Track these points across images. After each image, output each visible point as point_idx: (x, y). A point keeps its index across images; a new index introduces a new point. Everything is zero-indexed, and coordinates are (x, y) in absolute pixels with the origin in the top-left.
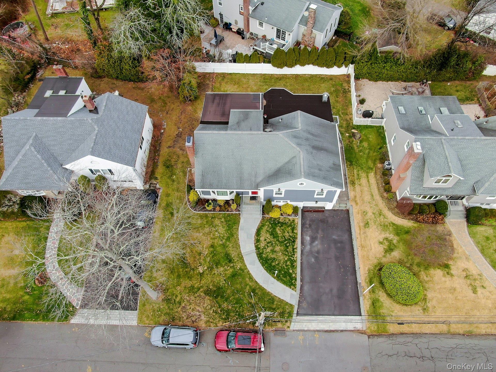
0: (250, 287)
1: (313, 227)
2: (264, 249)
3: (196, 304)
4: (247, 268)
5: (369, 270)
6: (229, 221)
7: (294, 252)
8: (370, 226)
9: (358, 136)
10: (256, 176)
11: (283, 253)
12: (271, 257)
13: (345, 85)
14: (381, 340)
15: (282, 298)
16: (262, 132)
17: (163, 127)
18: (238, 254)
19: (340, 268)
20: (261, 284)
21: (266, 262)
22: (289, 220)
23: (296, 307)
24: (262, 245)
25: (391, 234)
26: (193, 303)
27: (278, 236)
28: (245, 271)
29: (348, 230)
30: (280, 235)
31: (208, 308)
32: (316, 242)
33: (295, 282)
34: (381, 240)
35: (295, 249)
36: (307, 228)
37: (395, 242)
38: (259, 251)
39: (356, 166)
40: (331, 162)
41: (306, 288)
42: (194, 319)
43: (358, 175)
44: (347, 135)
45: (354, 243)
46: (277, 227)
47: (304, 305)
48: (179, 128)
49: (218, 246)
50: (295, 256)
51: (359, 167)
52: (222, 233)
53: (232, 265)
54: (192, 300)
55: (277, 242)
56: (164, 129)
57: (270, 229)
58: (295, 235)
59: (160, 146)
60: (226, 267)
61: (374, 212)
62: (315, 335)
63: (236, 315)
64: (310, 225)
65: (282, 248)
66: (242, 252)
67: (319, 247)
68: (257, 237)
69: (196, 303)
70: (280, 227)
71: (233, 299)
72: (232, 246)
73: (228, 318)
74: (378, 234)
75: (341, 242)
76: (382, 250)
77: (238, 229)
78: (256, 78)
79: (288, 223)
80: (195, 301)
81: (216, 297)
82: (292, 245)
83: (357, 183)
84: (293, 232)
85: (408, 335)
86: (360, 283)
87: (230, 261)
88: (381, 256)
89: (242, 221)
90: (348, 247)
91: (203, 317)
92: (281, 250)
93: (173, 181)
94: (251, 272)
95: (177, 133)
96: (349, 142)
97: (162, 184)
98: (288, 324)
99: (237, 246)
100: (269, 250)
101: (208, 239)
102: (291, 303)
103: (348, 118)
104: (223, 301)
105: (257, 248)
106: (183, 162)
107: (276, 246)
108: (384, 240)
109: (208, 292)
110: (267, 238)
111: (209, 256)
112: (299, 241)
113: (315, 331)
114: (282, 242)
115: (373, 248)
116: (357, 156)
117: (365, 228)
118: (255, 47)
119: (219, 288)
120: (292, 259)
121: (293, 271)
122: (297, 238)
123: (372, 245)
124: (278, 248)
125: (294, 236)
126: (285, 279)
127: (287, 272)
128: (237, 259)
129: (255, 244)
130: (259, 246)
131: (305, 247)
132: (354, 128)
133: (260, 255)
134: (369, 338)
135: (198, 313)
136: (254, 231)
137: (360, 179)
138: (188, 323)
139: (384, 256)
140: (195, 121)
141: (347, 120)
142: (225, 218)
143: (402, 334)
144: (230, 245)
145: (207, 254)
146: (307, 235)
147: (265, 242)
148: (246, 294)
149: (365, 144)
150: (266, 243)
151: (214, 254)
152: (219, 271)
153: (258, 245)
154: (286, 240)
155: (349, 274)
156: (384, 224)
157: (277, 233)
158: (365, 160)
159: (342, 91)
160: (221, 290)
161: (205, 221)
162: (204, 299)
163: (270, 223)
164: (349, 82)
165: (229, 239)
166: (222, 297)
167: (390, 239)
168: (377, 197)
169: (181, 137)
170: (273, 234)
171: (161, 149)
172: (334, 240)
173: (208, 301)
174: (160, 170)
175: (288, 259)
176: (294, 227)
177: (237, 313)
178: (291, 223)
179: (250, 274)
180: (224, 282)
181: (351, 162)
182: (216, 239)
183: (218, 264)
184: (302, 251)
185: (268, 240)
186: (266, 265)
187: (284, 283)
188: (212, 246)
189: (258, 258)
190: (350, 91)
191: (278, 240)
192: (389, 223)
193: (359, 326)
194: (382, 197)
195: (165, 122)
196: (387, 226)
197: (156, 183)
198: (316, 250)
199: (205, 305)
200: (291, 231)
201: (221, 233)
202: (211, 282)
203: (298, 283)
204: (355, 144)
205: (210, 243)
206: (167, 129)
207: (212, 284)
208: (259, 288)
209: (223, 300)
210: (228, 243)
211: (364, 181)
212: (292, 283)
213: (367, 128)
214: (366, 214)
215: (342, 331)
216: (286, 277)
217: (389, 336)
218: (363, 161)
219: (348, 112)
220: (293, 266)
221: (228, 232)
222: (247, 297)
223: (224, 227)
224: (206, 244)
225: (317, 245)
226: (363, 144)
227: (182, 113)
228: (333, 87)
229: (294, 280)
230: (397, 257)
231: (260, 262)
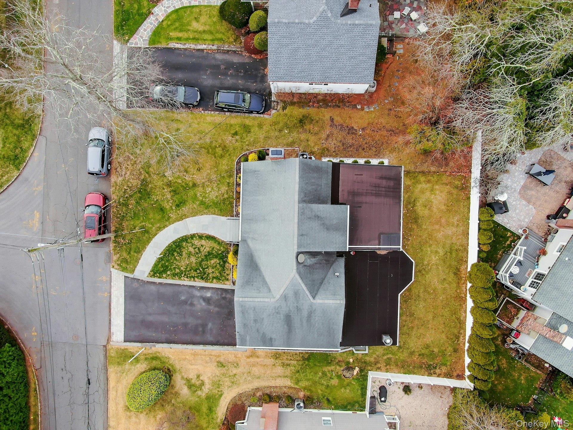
0: (151, 228)
1: (223, 302)
2: (191, 244)
3: (132, 171)
4: (170, 224)
5: (169, 358)
6: (224, 203)
7: (190, 277)
8: (220, 369)
9: (348, 375)
10: (253, 239)
11: (188, 265)
12: (183, 252)
13: (444, 369)
14: (102, 358)
15: (140, 261)
16: (296, 251)
17: (365, 107)
18: (185, 215)
19: (174, 327)
20: (153, 239)
21: (177, 246)
22: (228, 275)
23: (131, 276)
24: (196, 242)
25: (208, 390)
26: (133, 168)
27: (208, 261)
28: (168, 223)
29: (218, 342)
30: (208, 263)
31: (129, 183)
32: (204, 304)
33: (157, 276)
34: (201, 378)
35: (194, 279)
36: (222, 294)
37: (199, 393)
38: (189, 238)
39: (302, 365)
40: (274, 336)
41: (153, 288)
42: (118, 169)
43: (288, 365)
44: (351, 360)
45: (201, 347)
46: (219, 259)
47: (135, 285)
48: (363, 129)
49: (195, 191)
50: (186, 279)
51: (299, 369)
52: (210, 196)
53: (174, 208)
54: (136, 167)
55: (200, 259)
56: (362, 109)
57: (216, 252)
58: (211, 280)
59: (333, 107)
60: (171, 201)
61: (237, 376)
62: (106, 293)
63: (124, 213)
64: (224, 298)
65: (194, 265)
66: (187, 219)
67: (199, 306)
68: (205, 236)
69: (134, 171)
70: (219, 264)
71: (139, 210)
72: (194, 208)
73: (120, 205)
74: (209, 375)
75: (204, 332)
76: (191, 376)
77: (214, 214)
78: (460, 237)
79: (225, 273)
80: (135, 170)
81: (140, 192)
82: (199, 276)
83: (277, 361)
84: (214, 278)
85: (106, 385)
86: (155, 346)
87: (178, 206)
88: (183, 374)
89: (224, 219)
90: (198, 338)
91: (120, 179)
92: (191, 263)
93: (280, 131)
94: (166, 229)
95: (355, 128)
96: (339, 361)
97: (276, 118)
98: (116, 266)
99: (194, 213)
100: (191, 249)
101: (203, 179)
102: (135, 271)
103: (382, 365)
104: (136, 199)
105: (193, 236)
106: (307, 140)
107: (195, 258)
108: (202, 380)
109: (144, 183)
110: (205, 248)
111: (183, 182)
112: (203, 284)
113: (110, 293)
114: (201, 265)
115: (193, 367)
116: (317, 368)
117: (217, 362)
118: (523, 237)
119: (149, 194)
120: (183, 275)
121: (169, 275)
122: (206, 282)
123: (196, 367)
124: (193, 259)
125: (209, 279)
126: (160, 265)
127: (167, 268)
128: (180, 214)
129: (197, 234)
130: (194, 238)
131: (199, 290)
132: (361, 370)
133: (185, 239)
134: (104, 346)
135: (123, 173)
136: (212, 233)
137: (283, 367)
138: (115, 164)
139: (182, 378)
140: (375, 152)
141: (376, 363)
142: (228, 198)
143: (107, 379)
144: (195, 206)
145: (186, 180)
146: (212, 293)
147: (200, 246)
148: (144, 223)
149: (335, 382)
150: (198, 247)
151: (186, 187)
152: (167, 194)
153: (196, 237)
154: (204, 269)
155: (168, 336)
156: (221, 385)
157: (211, 260)
158: (311, 377)
159: (432, 363)
160: (147, 197)
161: (225, 175)
162: (138, 178)
163: (223, 252)
164: (448, 375)
165: (203, 204)
166: (140, 198)
167: (203, 387)
168: (257, 384)
169: (348, 133)
170: (209, 255)
171: (329, 109)
172: (207, 325)
173: (135, 183)
174: (297, 112)
175: (182, 270)
176: (220, 280)
177: (125, 214)
178: (225, 277)
179: (164, 227)
180: (155, 200)
181: (308, 359)
182: (203, 189)
183: (175, 192)
184: (193, 287)
185: (202, 249)
186: (174, 246)
187: (156, 265)
188: (194, 185)
189: (182, 237)
190: (430, 375)
191: (203, 260)
192: (221, 391)
193: (114, 338)
194: (258, 389)
195: (374, 108)
196: (219, 388)
197: (278, 108)
198: (195, 303)
199: (131, 180)
200: (214, 276)
201: (210, 194)
202: (155, 186)
203: (157, 280)
204: (336, 368)
205: (198, 182)
206: (362, 113)
207: (153, 186)
208: (150, 237)
209: (138, 199)
210: (198, 203)
211: (279, 370)
212: (155, 273)
213: (362, 389)
214: (235, 367)
215: (110, 320)
216: (162, 266)
217: (105, 366)
218: (308, 375)
219: (392, 367)
220: (174, 275)
221: (210, 202)
222: (140, 225)
223: (217, 197)
224: (197, 178)
225: (200, 305)
226: (335, 379)
227: (390, 130)
228: (439, 352)
229: (160, 275)
230: (181, 392)
231: (177, 240)
